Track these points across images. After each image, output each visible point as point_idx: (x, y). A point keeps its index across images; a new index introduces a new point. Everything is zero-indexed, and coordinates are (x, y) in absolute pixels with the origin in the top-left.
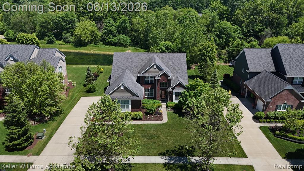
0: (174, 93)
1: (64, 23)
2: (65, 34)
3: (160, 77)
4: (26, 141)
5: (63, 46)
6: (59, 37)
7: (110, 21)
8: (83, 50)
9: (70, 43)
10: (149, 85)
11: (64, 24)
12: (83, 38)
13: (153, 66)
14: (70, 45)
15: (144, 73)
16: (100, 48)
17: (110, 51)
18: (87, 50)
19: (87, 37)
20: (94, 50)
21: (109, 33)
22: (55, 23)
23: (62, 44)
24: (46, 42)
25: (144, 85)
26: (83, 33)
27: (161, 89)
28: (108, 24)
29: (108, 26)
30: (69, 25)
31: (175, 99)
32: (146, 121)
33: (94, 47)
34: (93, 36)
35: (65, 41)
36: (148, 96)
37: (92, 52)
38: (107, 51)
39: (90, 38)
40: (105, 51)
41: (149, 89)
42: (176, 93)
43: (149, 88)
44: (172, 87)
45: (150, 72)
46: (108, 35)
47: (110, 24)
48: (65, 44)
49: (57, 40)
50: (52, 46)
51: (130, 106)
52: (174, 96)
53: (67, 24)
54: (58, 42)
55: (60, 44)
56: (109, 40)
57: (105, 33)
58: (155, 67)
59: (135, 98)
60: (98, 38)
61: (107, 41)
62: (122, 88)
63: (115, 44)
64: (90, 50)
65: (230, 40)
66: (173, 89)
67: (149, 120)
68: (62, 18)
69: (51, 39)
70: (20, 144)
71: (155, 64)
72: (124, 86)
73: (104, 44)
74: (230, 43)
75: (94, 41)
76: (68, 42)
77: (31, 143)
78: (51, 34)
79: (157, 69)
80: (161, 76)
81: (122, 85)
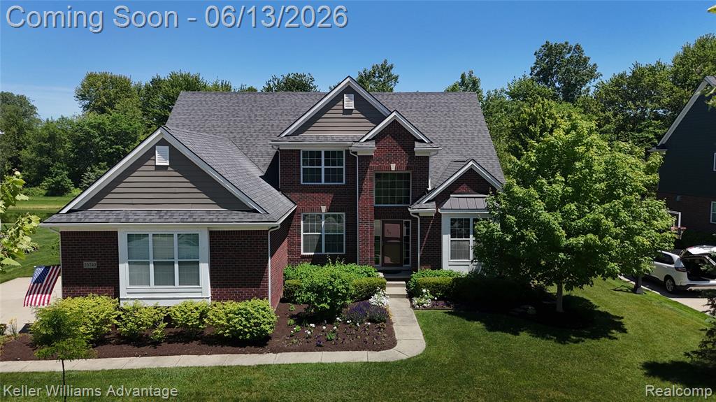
0: (446, 225)
1: (102, 140)
3: (372, 144)
10: (324, 195)
11: (104, 143)
13: (339, 97)
15: (296, 134)
22: (77, 141)
24: (44, 192)
25: (297, 195)
27: (378, 213)
30: (117, 147)
31: (452, 257)
32: (295, 351)
36: (319, 248)
41: (321, 216)
42: (453, 221)
43: (324, 209)
44: (434, 189)
45: (325, 129)
51: (205, 269)
52: (446, 239)
53: (112, 143)
58: (349, 103)
62: (161, 160)
66: (441, 199)
67: (314, 343)
68: (99, 127)
69: (58, 183)
71: (348, 85)
72: (172, 148)
78: (59, 168)
80: (377, 139)
81: (163, 142)
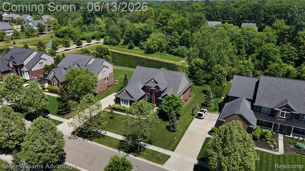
2: (142, 42)
4: (66, 110)
5: (137, 51)
6: (137, 44)
7: (175, 34)
8: (150, 57)
9: (143, 49)
11: (142, 34)
12: (152, 46)
13: (151, 80)
14: (143, 51)
15: (146, 83)
16: (162, 56)
17: (167, 60)
18: (152, 57)
19: (155, 46)
20: (157, 58)
21: (173, 44)
22: (136, 33)
23: (137, 50)
24: (128, 47)
26: (152, 43)
28: (173, 36)
29: (173, 39)
30: (146, 35)
33: (159, 55)
34: (160, 45)
35: (140, 48)
36: (149, 100)
37: (155, 59)
38: (166, 59)
39: (157, 47)
40: (165, 59)
43: (149, 94)
44: (162, 96)
45: (149, 83)
46: (171, 46)
47: (174, 37)
48: (140, 50)
49: (136, 46)
50: (130, 51)
51: (129, 104)
53: (144, 35)
54: (136, 48)
55: (136, 50)
56: (172, 50)
57: (169, 44)
58: (153, 80)
59: (132, 99)
60: (163, 47)
61: (170, 50)
62: (125, 91)
63: (175, 54)
64: (154, 57)
65: (269, 63)
68: (141, 29)
69: (131, 45)
70: (62, 112)
71: (153, 79)
73: (167, 53)
74: (269, 65)
75: (160, 49)
76: (142, 49)
77: (68, 113)
79: (154, 82)
80: (155, 87)
